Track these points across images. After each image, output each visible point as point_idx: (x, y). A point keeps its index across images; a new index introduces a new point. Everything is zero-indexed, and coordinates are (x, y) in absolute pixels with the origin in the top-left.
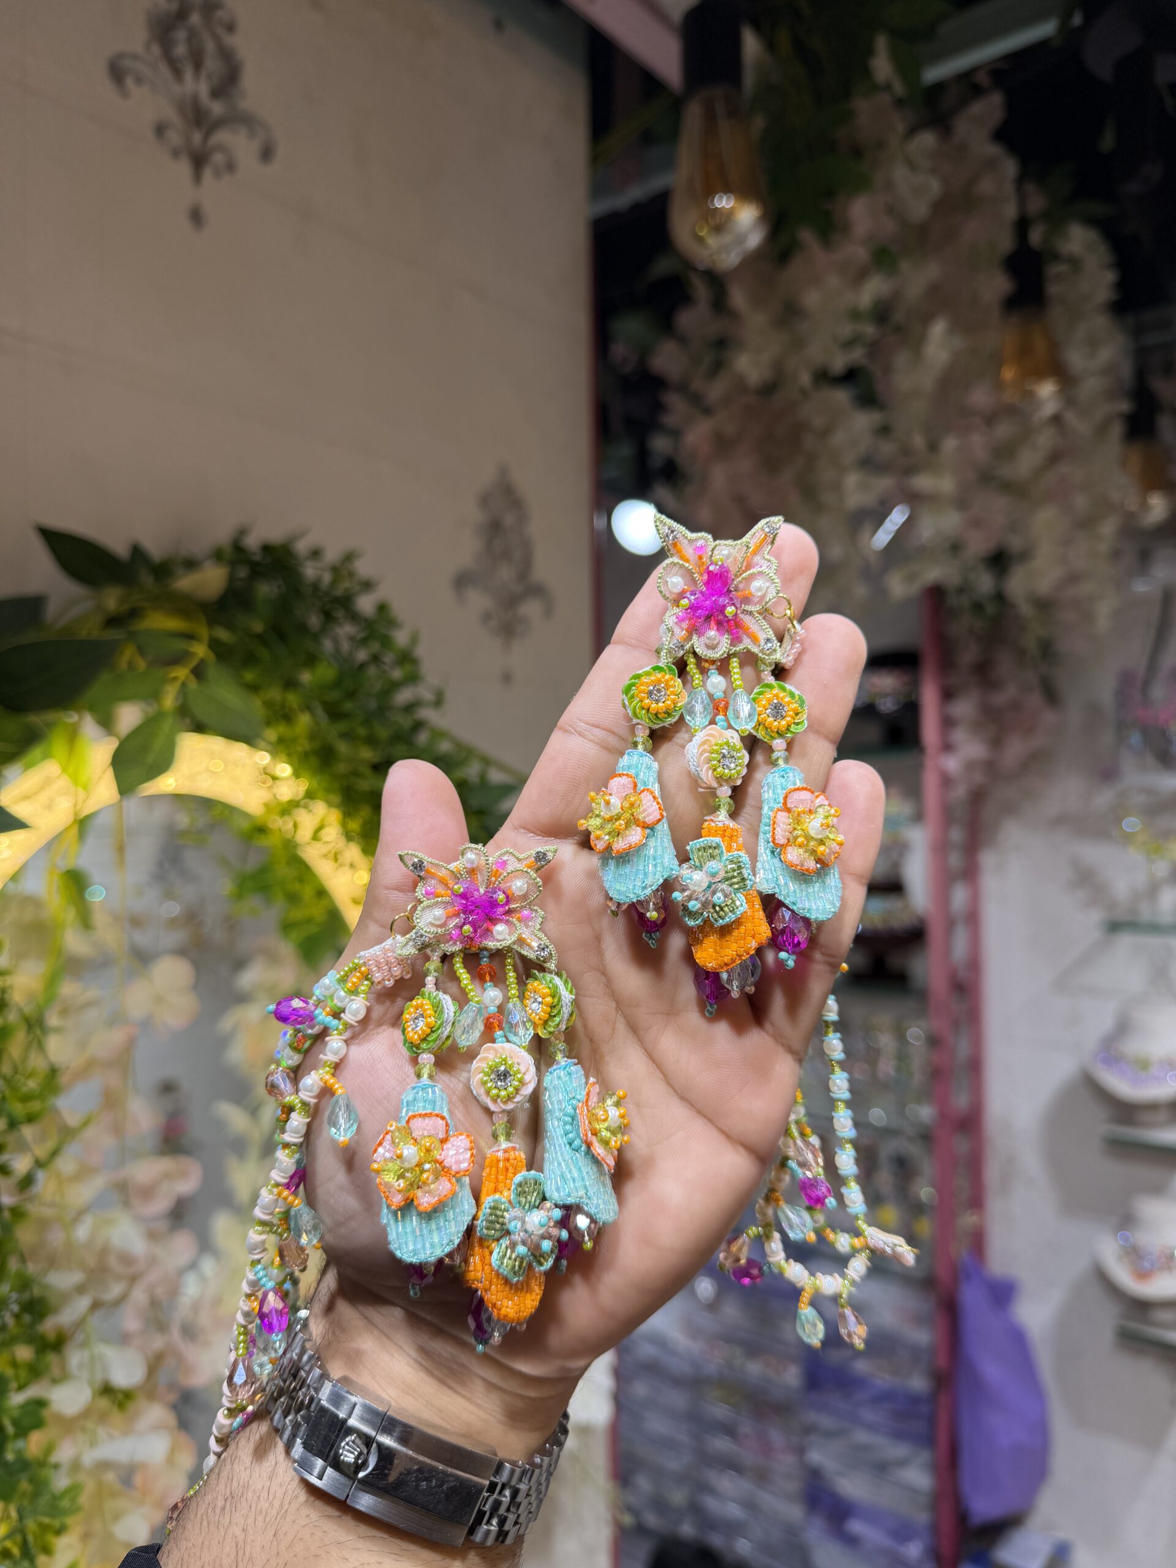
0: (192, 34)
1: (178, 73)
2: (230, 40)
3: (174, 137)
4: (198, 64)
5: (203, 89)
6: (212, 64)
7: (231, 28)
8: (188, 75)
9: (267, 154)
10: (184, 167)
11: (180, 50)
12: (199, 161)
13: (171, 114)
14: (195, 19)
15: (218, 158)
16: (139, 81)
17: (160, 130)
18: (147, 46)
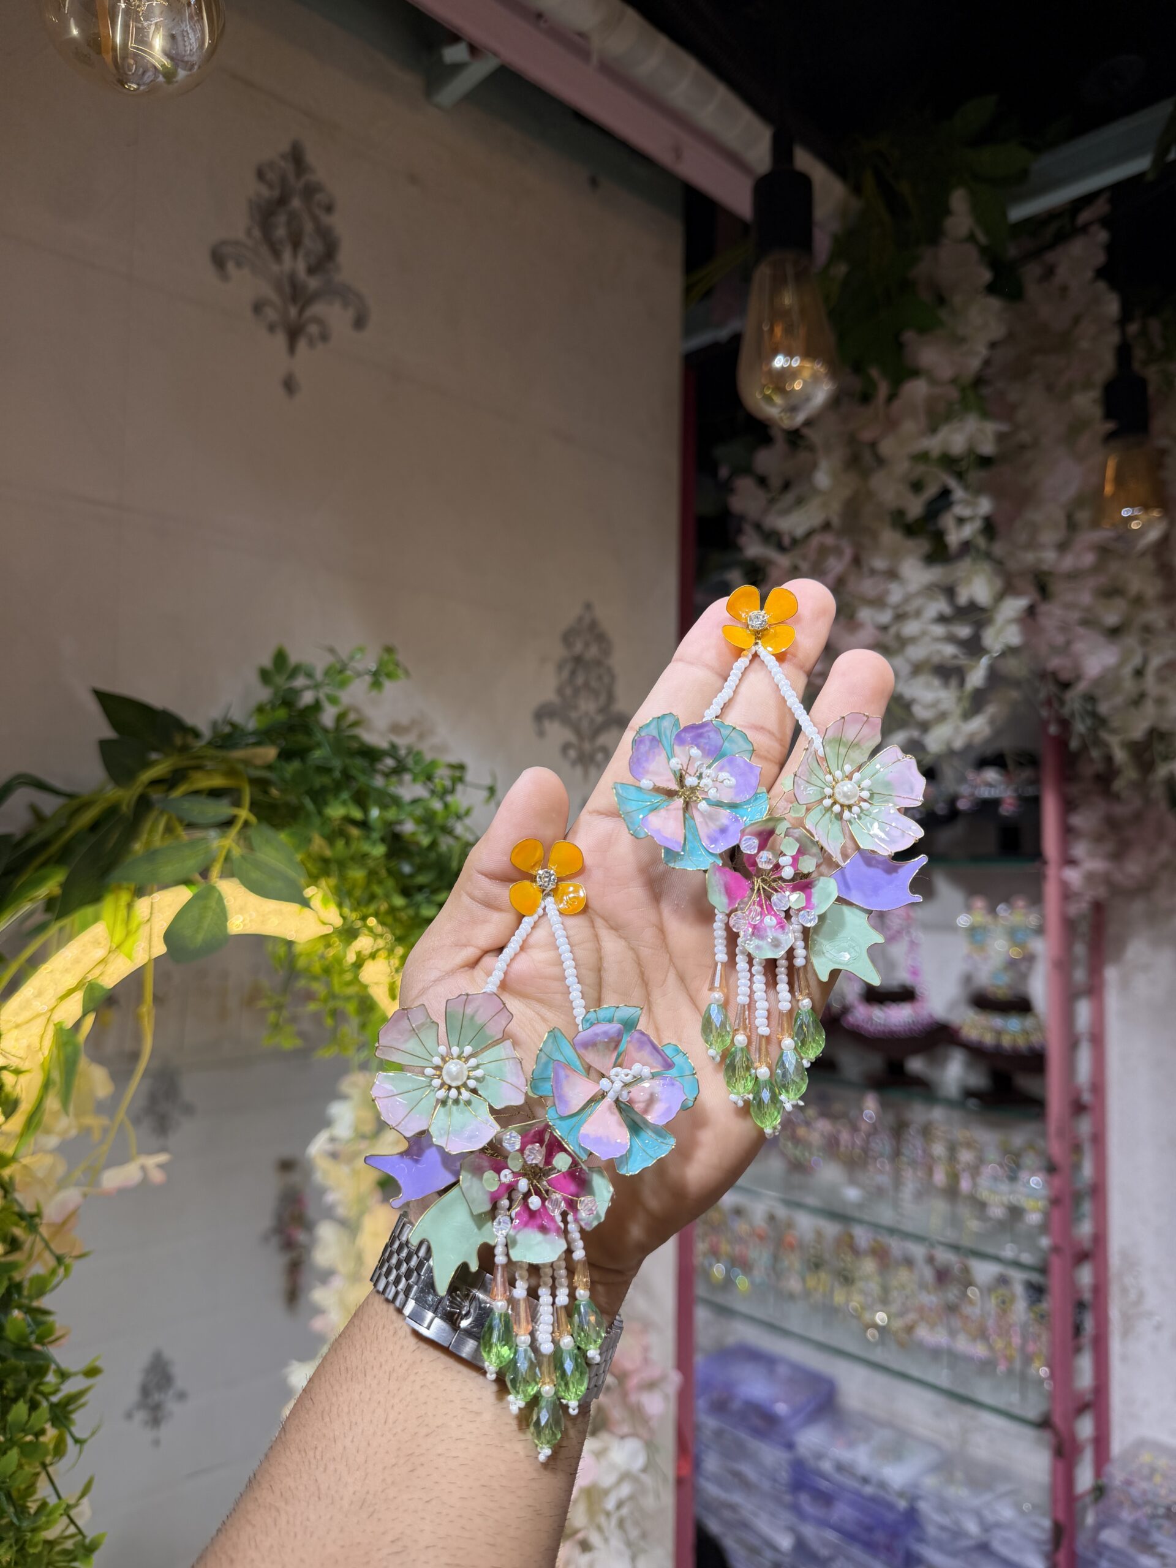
0: (293, 217)
1: (277, 254)
2: (326, 220)
3: (271, 314)
4: (296, 244)
5: (301, 267)
6: (312, 244)
7: (329, 209)
8: (287, 255)
9: (360, 323)
10: (280, 340)
11: (281, 232)
12: (294, 334)
13: (267, 291)
14: (296, 203)
15: (313, 329)
16: (239, 265)
17: (258, 308)
18: (249, 232)
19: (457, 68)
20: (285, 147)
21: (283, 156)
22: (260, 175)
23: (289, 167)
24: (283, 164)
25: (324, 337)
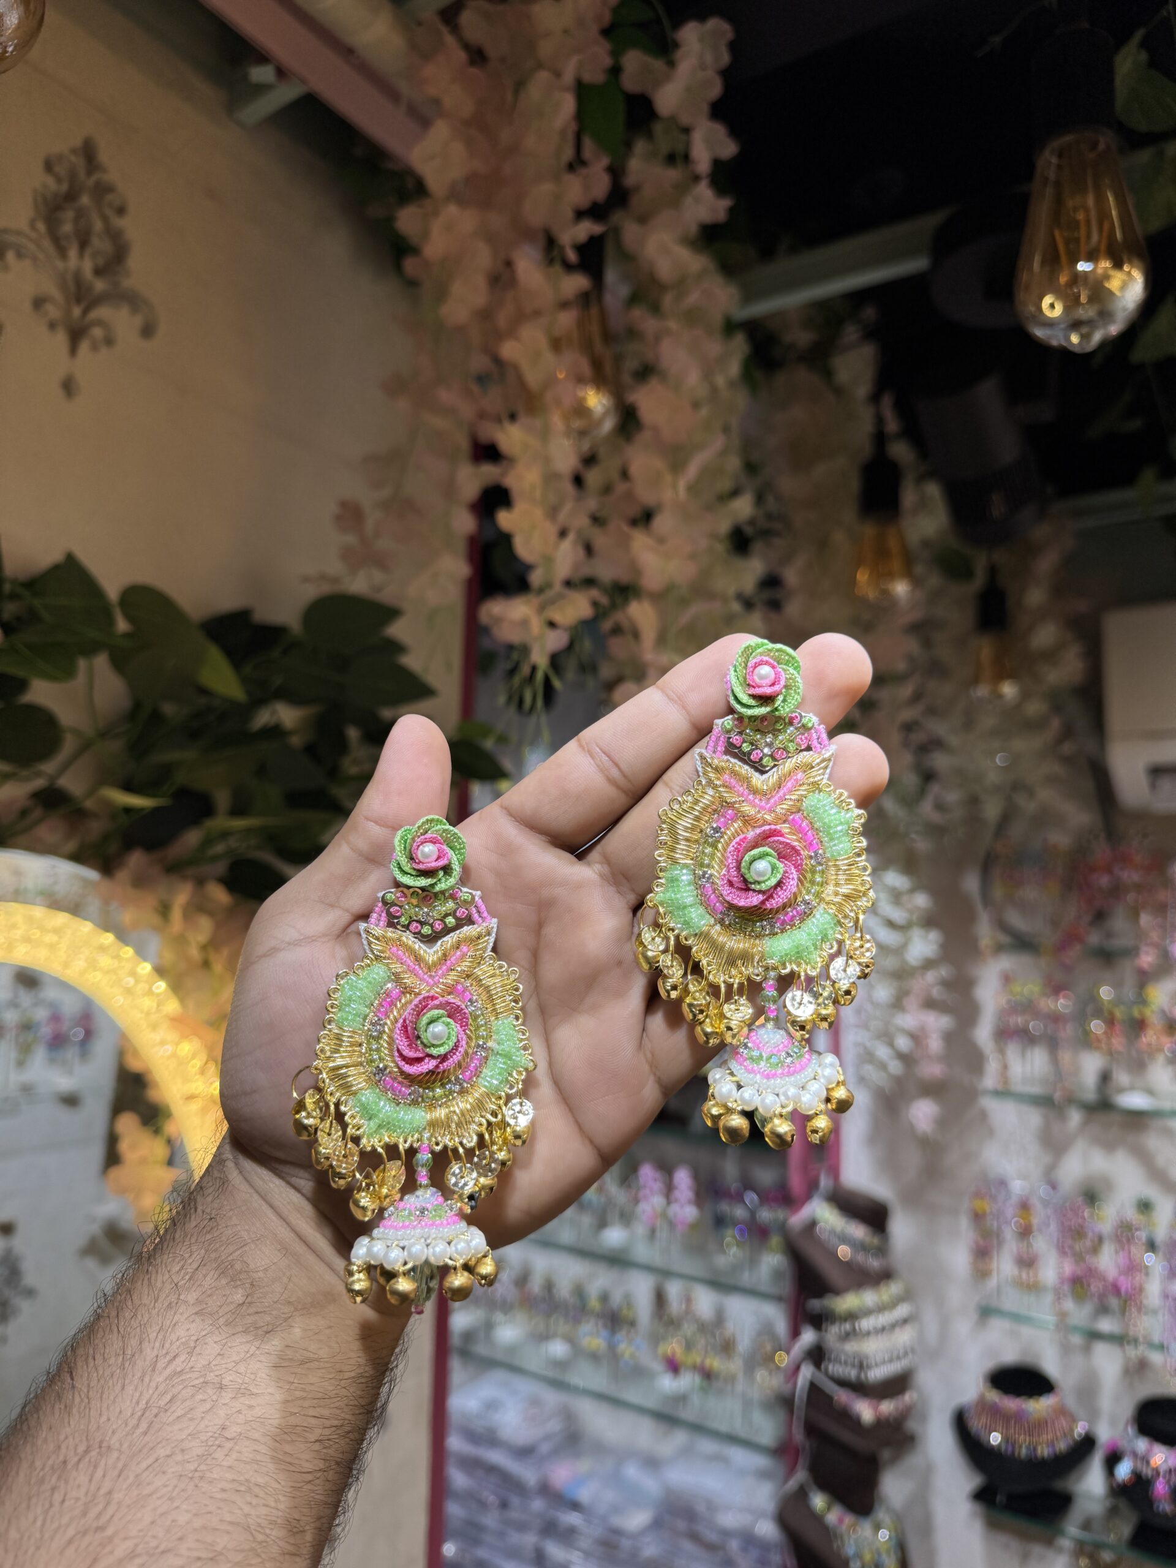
0: (80, 214)
1: (62, 252)
2: (119, 222)
3: (53, 312)
4: (83, 243)
5: (88, 267)
7: (121, 211)
8: (73, 253)
9: (148, 331)
10: (61, 339)
11: (67, 228)
12: (76, 335)
13: (51, 289)
14: (85, 200)
15: (97, 332)
16: (20, 255)
17: (38, 303)
18: (32, 225)
19: (261, 89)
20: (78, 142)
21: (74, 151)
22: (49, 166)
23: (79, 162)
24: (73, 158)
25: (109, 341)
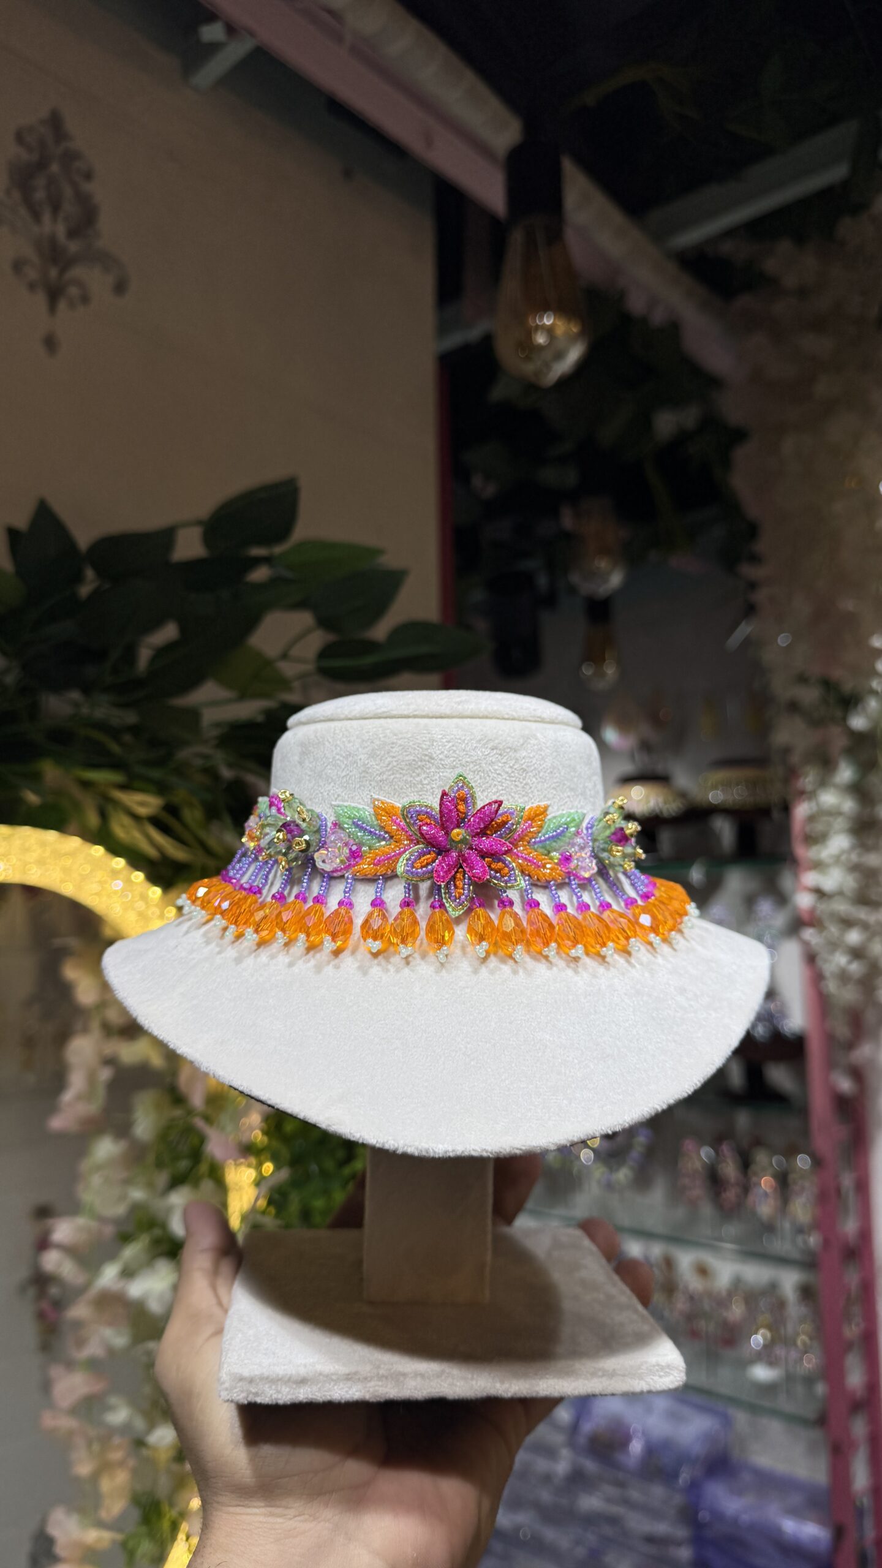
0: (52, 181)
1: (37, 217)
2: (88, 187)
3: (32, 274)
4: (56, 208)
5: (61, 230)
6: (69, 207)
7: (88, 176)
8: (47, 217)
9: (120, 288)
10: (40, 299)
11: (40, 195)
12: (54, 294)
13: (29, 252)
14: (55, 168)
15: (73, 291)
17: (18, 266)
18: (8, 194)
19: (214, 48)
20: (44, 113)
21: (42, 122)
22: (19, 138)
23: (48, 132)
24: (42, 129)
